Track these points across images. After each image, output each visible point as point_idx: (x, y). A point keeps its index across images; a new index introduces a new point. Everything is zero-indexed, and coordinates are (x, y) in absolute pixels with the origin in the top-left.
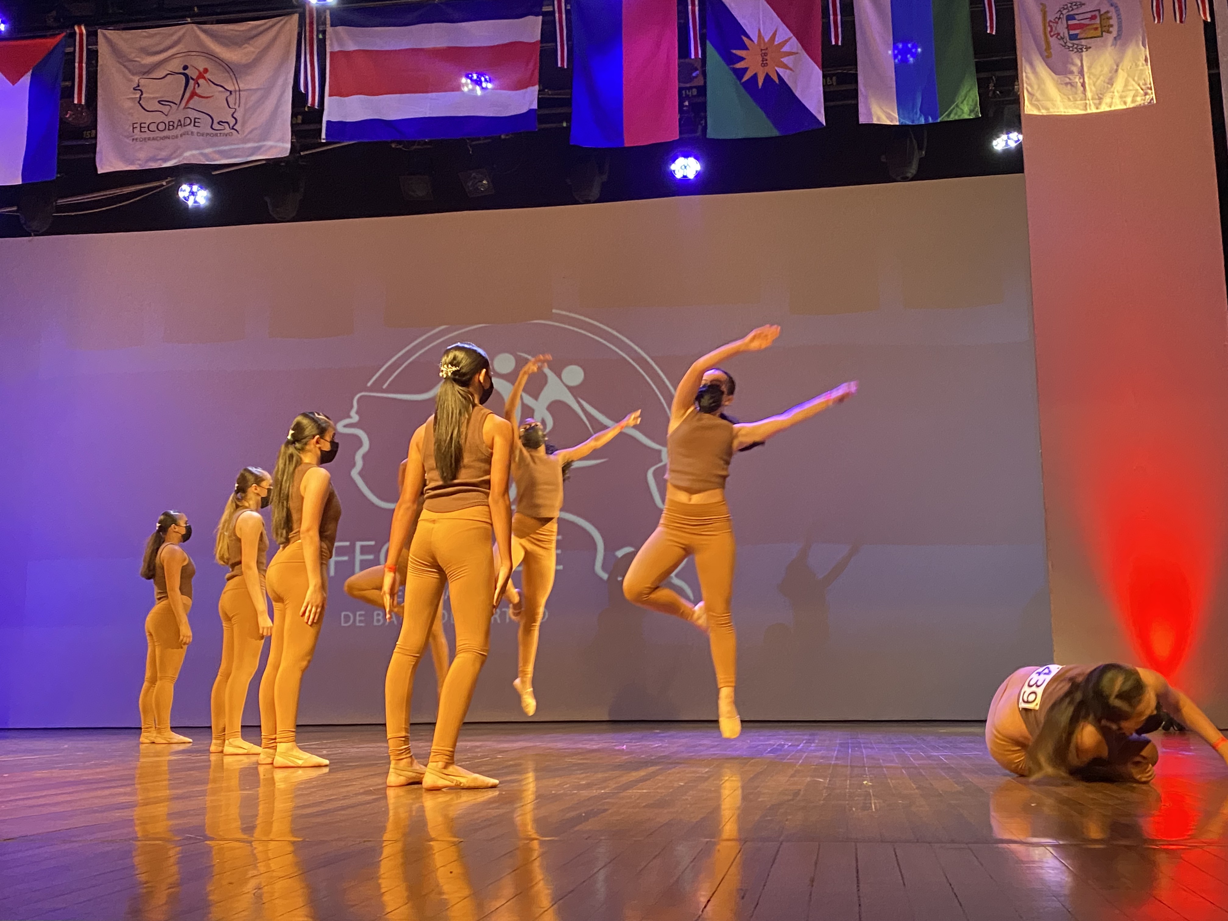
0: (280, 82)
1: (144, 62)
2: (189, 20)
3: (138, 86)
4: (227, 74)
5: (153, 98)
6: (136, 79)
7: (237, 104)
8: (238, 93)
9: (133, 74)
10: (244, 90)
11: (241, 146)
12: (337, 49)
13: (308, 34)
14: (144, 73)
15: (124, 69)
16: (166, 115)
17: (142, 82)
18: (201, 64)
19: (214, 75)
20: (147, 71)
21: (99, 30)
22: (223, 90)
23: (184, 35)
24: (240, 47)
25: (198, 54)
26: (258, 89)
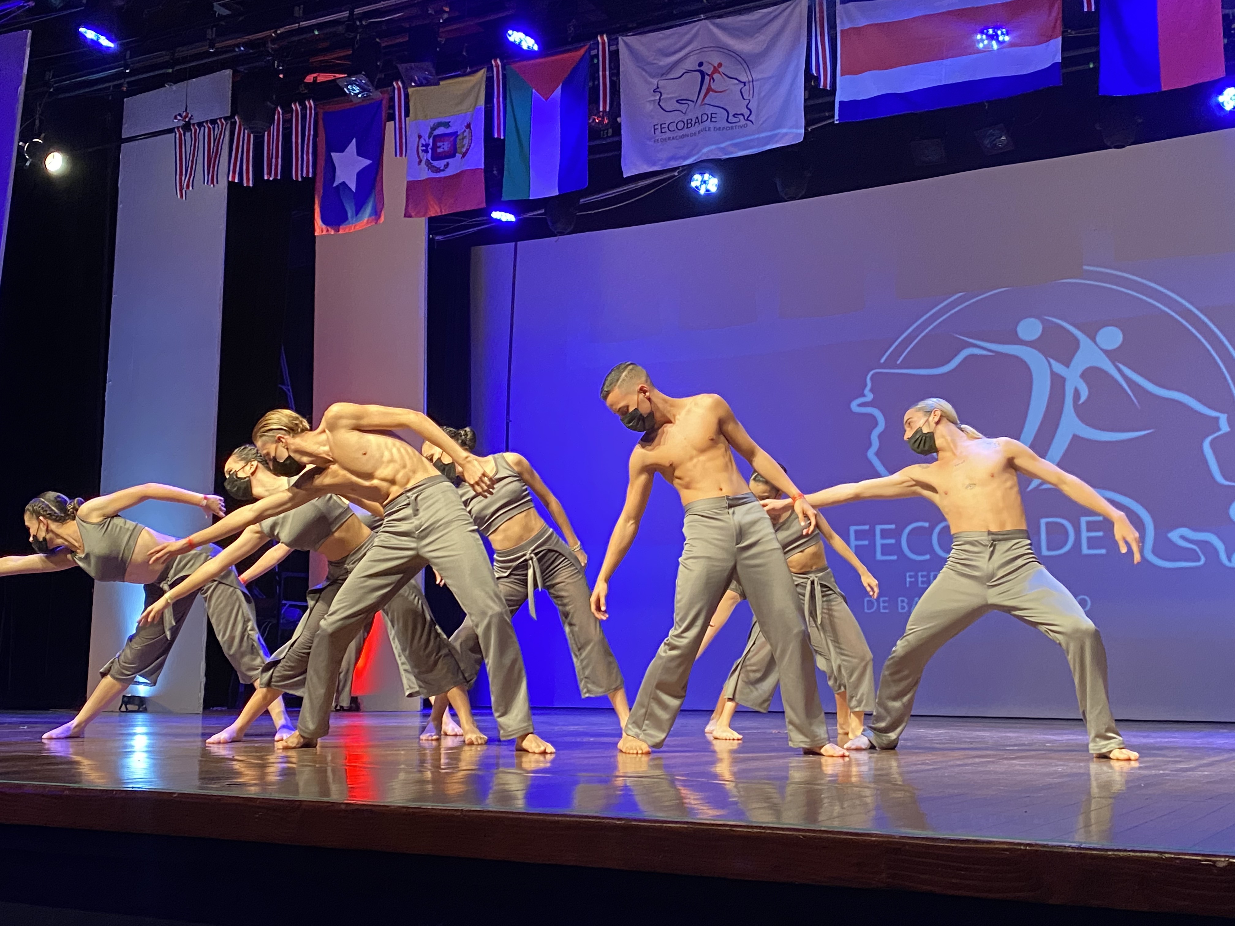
0: (792, 68)
1: (661, 63)
2: (702, 16)
3: (658, 88)
4: (740, 66)
5: (671, 98)
6: (655, 81)
7: (751, 96)
8: (751, 84)
9: (653, 77)
10: (757, 80)
11: (756, 136)
12: (847, 26)
13: (818, 15)
14: (663, 75)
15: (644, 73)
16: (685, 114)
17: (662, 83)
18: (715, 59)
19: (729, 68)
20: (665, 72)
21: (620, 38)
22: (737, 82)
23: (698, 31)
24: (752, 37)
25: (712, 49)
26: (770, 78)
